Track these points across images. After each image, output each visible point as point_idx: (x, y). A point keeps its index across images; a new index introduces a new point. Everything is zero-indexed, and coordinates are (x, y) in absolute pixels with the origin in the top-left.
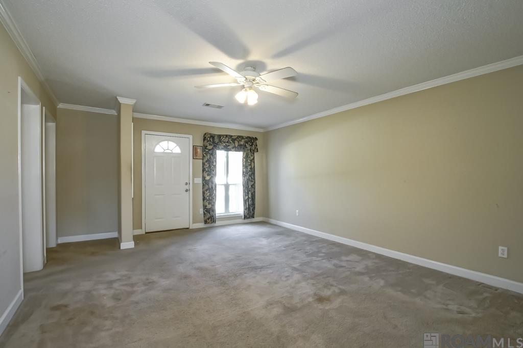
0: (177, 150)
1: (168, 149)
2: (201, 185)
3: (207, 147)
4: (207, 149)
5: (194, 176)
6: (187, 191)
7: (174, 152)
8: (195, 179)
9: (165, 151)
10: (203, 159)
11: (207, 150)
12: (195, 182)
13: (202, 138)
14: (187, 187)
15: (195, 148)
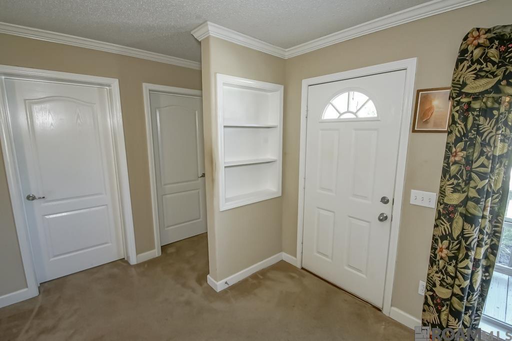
0: (369, 111)
1: (348, 112)
2: (434, 215)
3: (464, 85)
4: (467, 95)
5: (411, 182)
6: (383, 218)
7: (362, 114)
8: (414, 192)
9: (342, 117)
10: (450, 133)
11: (465, 100)
12: (412, 201)
13: (456, 54)
14: (385, 209)
15: (422, 98)
